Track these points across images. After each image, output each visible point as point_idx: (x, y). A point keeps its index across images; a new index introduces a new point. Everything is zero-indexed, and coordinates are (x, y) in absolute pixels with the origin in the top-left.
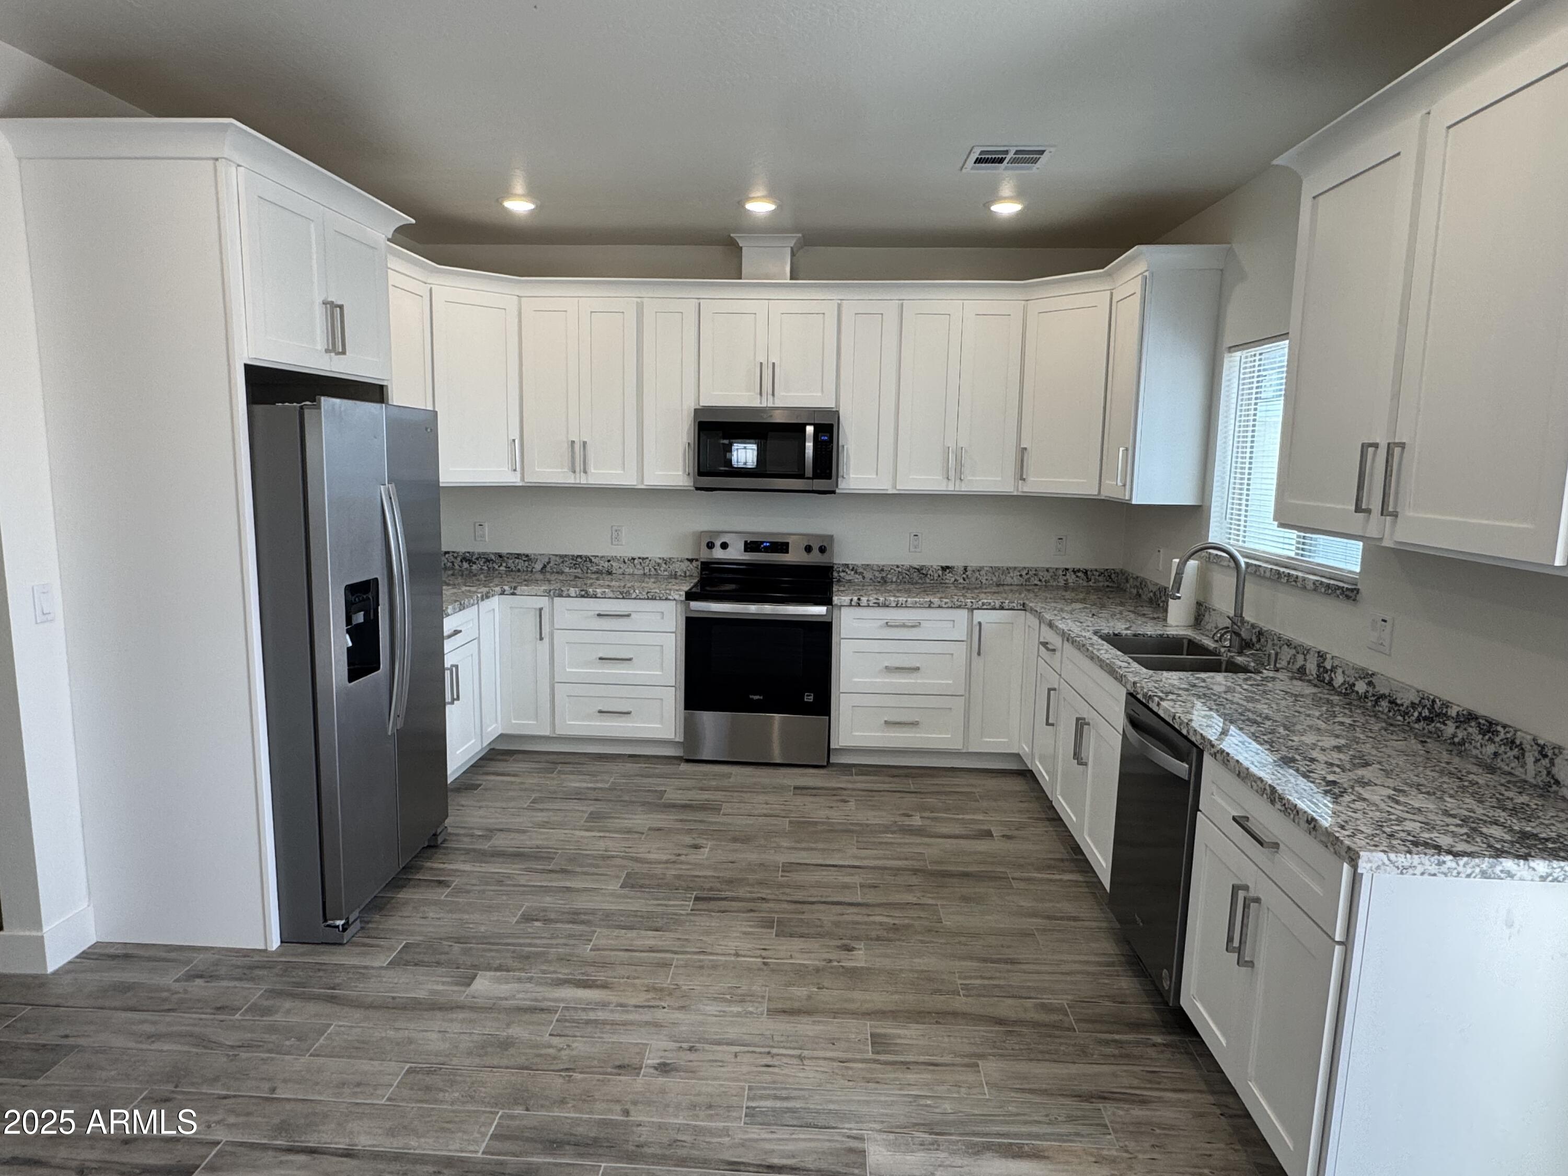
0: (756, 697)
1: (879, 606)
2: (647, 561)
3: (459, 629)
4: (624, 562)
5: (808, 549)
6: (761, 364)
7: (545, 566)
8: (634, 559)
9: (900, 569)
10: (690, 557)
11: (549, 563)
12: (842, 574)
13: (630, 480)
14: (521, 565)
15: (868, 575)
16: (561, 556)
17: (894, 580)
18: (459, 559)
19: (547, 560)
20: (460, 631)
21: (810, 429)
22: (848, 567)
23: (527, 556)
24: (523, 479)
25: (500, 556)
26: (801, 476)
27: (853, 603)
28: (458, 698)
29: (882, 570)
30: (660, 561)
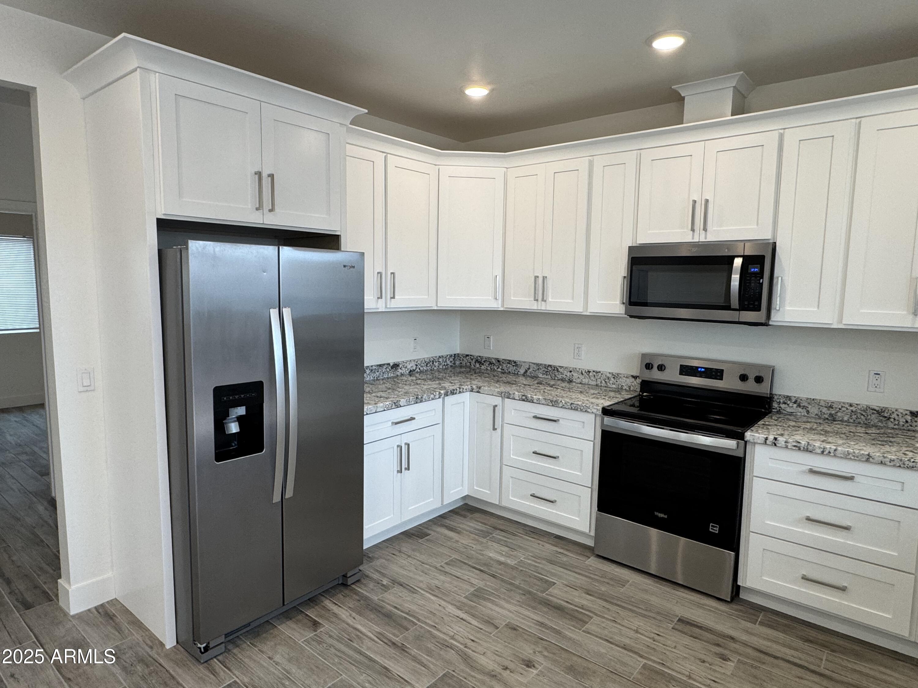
0: (661, 515)
1: (800, 449)
2: (600, 374)
3: (413, 416)
4: (582, 373)
5: (744, 378)
6: (695, 202)
7: (526, 371)
8: (589, 372)
9: (853, 408)
10: (635, 374)
11: (529, 369)
12: (783, 406)
13: (577, 308)
14: (512, 369)
15: (814, 410)
16: (538, 365)
17: (846, 418)
18: (474, 361)
19: (528, 367)
20: (414, 419)
21: (738, 262)
22: (790, 400)
23: (515, 362)
24: (503, 305)
25: (499, 361)
26: (727, 307)
27: (768, 442)
28: (408, 469)
29: (831, 407)
30: (610, 376)
